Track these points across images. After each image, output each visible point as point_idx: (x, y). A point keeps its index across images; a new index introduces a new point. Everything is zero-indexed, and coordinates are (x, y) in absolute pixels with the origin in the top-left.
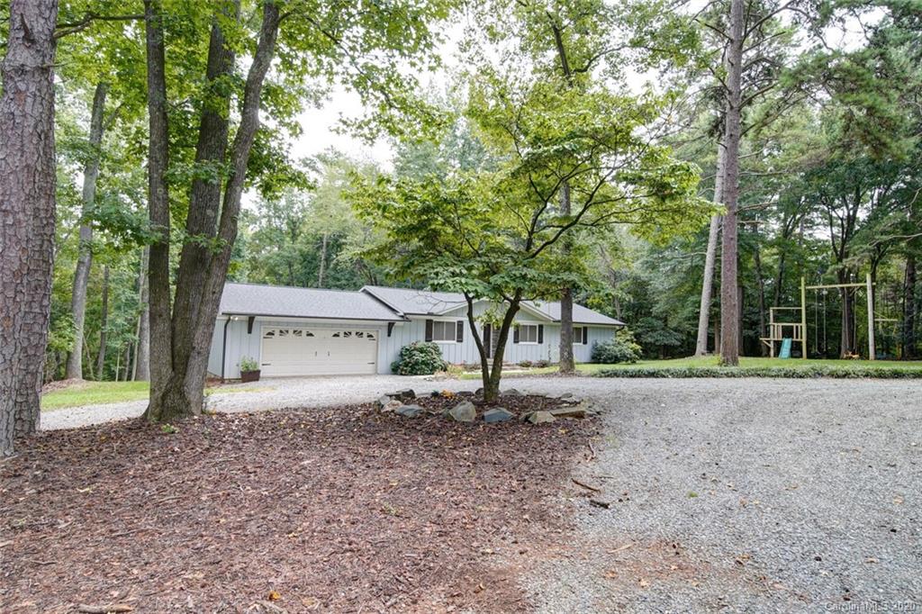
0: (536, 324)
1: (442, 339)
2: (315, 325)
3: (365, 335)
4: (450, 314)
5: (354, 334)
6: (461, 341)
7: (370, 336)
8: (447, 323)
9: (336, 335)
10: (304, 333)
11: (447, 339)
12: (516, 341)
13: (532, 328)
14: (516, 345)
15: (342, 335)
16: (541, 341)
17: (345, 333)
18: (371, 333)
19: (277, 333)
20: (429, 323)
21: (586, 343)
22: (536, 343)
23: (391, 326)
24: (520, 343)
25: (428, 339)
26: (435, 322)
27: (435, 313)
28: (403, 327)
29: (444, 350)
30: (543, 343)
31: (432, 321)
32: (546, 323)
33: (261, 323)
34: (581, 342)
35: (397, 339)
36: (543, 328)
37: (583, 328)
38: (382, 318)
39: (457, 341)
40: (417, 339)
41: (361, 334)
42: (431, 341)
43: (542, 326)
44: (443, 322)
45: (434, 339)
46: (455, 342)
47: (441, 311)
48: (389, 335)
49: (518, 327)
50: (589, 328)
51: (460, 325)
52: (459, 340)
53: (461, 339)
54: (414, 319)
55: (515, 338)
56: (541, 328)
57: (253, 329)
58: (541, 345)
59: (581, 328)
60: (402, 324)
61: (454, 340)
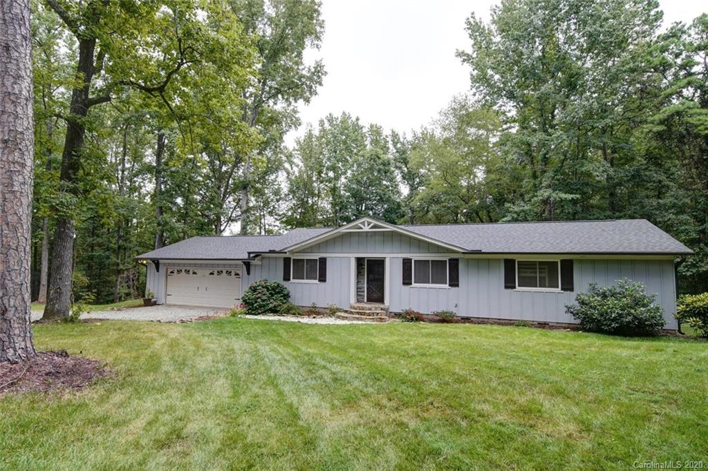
0: (445, 257)
1: (303, 279)
2: (195, 265)
3: (233, 273)
4: (311, 249)
5: (224, 272)
6: (325, 281)
7: (237, 274)
8: (307, 260)
9: (212, 274)
10: (191, 272)
11: (307, 278)
12: (407, 281)
13: (438, 264)
14: (407, 287)
15: (216, 273)
16: (454, 283)
17: (218, 272)
18: (238, 272)
19: (176, 272)
20: (287, 261)
21: (572, 290)
22: (447, 286)
23: (247, 265)
24: (414, 285)
25: (287, 278)
26: (294, 260)
27: (277, 250)
28: (262, 265)
29: (303, 290)
30: (457, 285)
31: (290, 258)
32: (462, 256)
33: (165, 264)
34: (558, 287)
35: (257, 278)
36: (457, 265)
37: (562, 261)
38: (236, 258)
39: (320, 281)
40: (276, 278)
41: (230, 272)
42: (289, 280)
43: (457, 260)
44: (304, 260)
45: (293, 278)
46: (316, 281)
47: (286, 248)
48: (249, 274)
49: (411, 263)
50: (581, 261)
51: (323, 261)
52: (321, 279)
53: (323, 279)
54: (273, 258)
55: (404, 279)
56: (454, 263)
57: (160, 270)
58: (454, 289)
59: (557, 262)
60: (260, 263)
61: (316, 279)
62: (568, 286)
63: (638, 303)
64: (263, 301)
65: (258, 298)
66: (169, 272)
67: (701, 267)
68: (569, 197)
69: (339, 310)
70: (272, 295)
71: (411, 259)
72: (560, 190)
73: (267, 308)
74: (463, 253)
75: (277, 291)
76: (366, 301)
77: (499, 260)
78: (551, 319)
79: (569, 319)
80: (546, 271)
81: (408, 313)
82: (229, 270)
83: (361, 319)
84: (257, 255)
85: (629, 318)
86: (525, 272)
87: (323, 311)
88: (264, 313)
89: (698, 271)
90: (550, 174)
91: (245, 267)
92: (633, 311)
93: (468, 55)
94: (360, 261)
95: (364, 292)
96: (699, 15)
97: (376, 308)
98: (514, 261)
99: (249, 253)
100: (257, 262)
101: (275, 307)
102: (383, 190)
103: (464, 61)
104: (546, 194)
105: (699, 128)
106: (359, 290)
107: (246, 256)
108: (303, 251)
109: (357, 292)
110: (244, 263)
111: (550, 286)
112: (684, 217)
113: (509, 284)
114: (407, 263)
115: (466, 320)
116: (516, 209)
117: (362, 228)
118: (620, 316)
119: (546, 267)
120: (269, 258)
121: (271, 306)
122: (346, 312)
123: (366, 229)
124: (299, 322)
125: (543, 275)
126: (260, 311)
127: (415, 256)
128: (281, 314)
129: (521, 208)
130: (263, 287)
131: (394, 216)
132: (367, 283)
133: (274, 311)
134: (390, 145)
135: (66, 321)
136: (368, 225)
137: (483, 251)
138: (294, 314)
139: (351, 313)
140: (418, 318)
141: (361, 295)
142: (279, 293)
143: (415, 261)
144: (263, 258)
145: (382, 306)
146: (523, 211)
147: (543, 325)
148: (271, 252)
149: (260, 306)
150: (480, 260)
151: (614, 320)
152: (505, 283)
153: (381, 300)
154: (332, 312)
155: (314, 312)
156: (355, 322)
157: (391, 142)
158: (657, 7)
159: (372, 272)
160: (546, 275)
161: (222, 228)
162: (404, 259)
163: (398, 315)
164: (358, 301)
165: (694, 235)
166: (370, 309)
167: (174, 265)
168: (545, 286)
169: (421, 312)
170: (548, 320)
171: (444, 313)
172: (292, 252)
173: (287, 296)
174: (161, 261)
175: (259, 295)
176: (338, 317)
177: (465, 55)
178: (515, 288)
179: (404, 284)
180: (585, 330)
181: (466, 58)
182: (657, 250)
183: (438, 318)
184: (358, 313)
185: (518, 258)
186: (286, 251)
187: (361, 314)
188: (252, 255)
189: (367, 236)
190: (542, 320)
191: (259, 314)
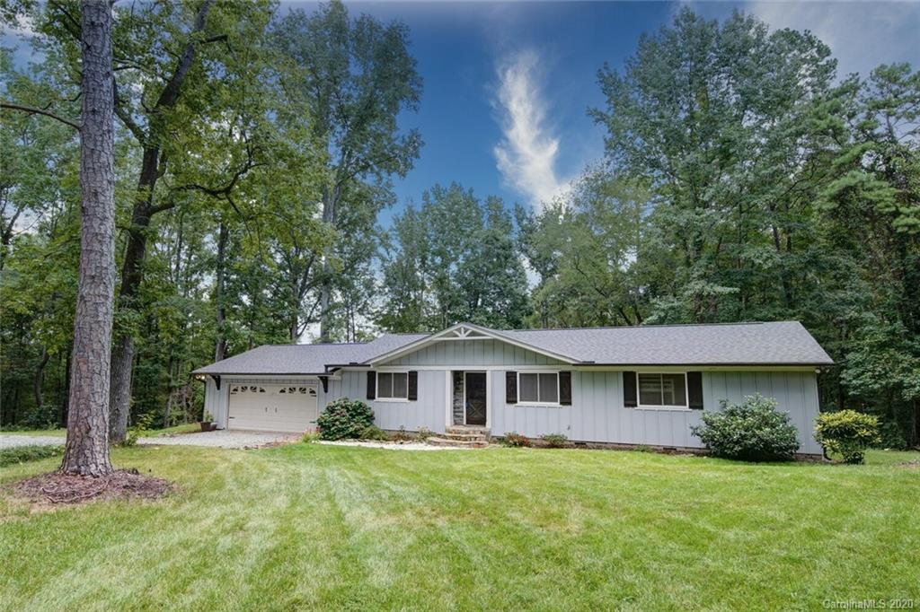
0: (555, 370)
1: (390, 397)
2: (263, 381)
3: (308, 391)
4: (399, 361)
5: (298, 389)
6: (416, 399)
7: (312, 392)
8: (395, 374)
9: (283, 391)
10: (258, 390)
11: (395, 396)
12: (511, 399)
13: (548, 378)
14: (512, 406)
15: (287, 391)
16: (566, 400)
17: (290, 389)
18: (313, 389)
19: (240, 389)
20: (371, 375)
21: (701, 408)
22: (557, 404)
23: (325, 380)
24: (519, 403)
25: (371, 396)
26: (380, 374)
27: (359, 362)
28: (341, 381)
29: (390, 411)
30: (570, 403)
31: (375, 372)
32: (574, 368)
33: (227, 380)
34: (685, 405)
35: (336, 396)
36: (570, 378)
37: (689, 373)
38: (311, 372)
39: (409, 399)
40: (358, 396)
41: (305, 389)
42: (374, 398)
43: (569, 373)
44: (390, 374)
45: (379, 396)
46: (406, 400)
47: (370, 360)
48: (326, 391)
49: (516, 377)
50: (711, 374)
51: (413, 375)
52: (412, 397)
53: (414, 397)
54: (354, 372)
55: (508, 395)
56: (566, 377)
57: (221, 386)
58: (567, 408)
59: (684, 375)
60: (339, 378)
61: (405, 397)
62: (697, 403)
63: (765, 422)
64: (343, 424)
65: (336, 420)
66: (231, 391)
67: (892, 377)
68: (727, 290)
69: (431, 434)
70: (353, 417)
71: (516, 373)
72: (716, 282)
73: (346, 432)
74: (574, 365)
75: (360, 412)
76: (465, 423)
77: (617, 372)
78: (678, 444)
79: (697, 443)
80: (673, 385)
81: (511, 437)
82: (303, 386)
83: (456, 445)
84: (337, 368)
85: (754, 440)
86: (649, 387)
87: (413, 435)
88: (343, 438)
89: (887, 384)
90: (703, 262)
91: (321, 383)
92: (757, 432)
93: (602, 114)
94: (457, 376)
95: (462, 412)
96: (878, 66)
97: (474, 432)
98: (633, 374)
99: (327, 367)
100: (335, 376)
101: (356, 431)
102: (503, 281)
103: (597, 120)
104: (698, 287)
105: (879, 205)
106: (456, 410)
107: (322, 370)
108: (391, 363)
109: (455, 412)
110: (321, 378)
111: (677, 404)
112: (868, 315)
113: (630, 402)
114: (511, 376)
115: (581, 445)
116: (663, 305)
117: (456, 336)
118: (743, 437)
119: (672, 381)
120: (351, 372)
121: (351, 429)
122: (439, 436)
123: (463, 337)
124: (382, 448)
125: (667, 390)
126: (338, 436)
127: (521, 369)
128: (363, 440)
129: (670, 305)
130: (343, 407)
131: (517, 314)
132: (467, 402)
133: (355, 436)
134: (514, 222)
135: (123, 445)
136: (465, 332)
137: (596, 362)
138: (378, 439)
139: (445, 437)
140: (523, 443)
141: (459, 416)
142: (361, 414)
143: (520, 374)
144: (343, 372)
145: (482, 429)
146: (672, 308)
147: (669, 451)
148: (352, 365)
149: (339, 430)
150: (596, 373)
151: (737, 442)
152: (625, 399)
153: (482, 422)
154: (424, 437)
155: (402, 436)
156: (447, 448)
157: (514, 218)
158: (828, 55)
159: (471, 388)
160: (672, 390)
161: (299, 331)
162: (507, 373)
163: (501, 440)
164: (456, 423)
165: (881, 338)
166: (467, 433)
167: (237, 381)
168: (671, 404)
169: (527, 436)
170: (675, 445)
171: (552, 436)
172: (377, 364)
173: (370, 418)
174: (222, 377)
175: (338, 417)
176: (430, 443)
177: (598, 114)
178: (636, 405)
179: (508, 402)
180: (709, 455)
181: (599, 117)
182: (794, 360)
183: (548, 443)
184: (453, 438)
185: (639, 371)
186: (370, 363)
187: (456, 438)
188: (329, 369)
189: (464, 344)
190: (668, 444)
191: (337, 439)
